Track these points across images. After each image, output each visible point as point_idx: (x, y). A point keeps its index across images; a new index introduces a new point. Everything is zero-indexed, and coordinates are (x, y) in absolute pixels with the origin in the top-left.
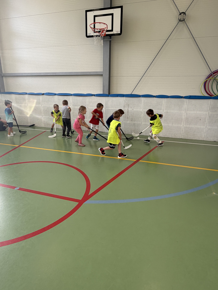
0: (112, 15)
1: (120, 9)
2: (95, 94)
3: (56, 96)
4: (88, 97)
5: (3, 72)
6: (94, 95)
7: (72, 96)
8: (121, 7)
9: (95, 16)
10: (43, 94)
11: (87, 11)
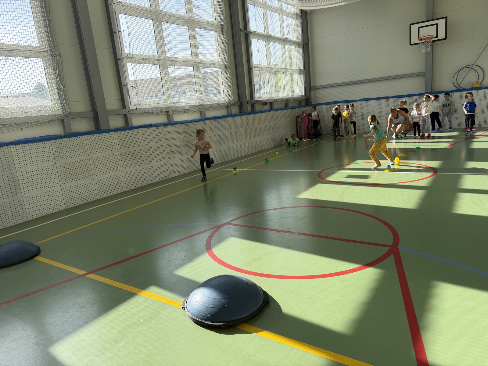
0: (437, 24)
1: (445, 19)
2: (417, 93)
3: (373, 100)
4: (409, 97)
5: (312, 85)
6: (416, 95)
7: (390, 99)
8: (446, 18)
9: (419, 28)
10: (359, 100)
11: (411, 25)
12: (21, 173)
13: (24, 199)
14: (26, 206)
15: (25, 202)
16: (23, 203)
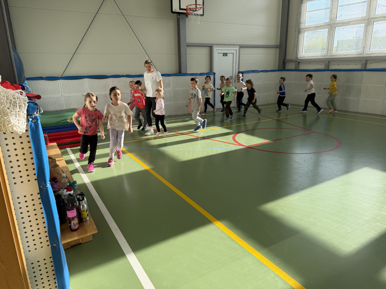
12: (364, 86)
13: (361, 100)
14: (360, 104)
15: (360, 102)
16: (359, 102)
